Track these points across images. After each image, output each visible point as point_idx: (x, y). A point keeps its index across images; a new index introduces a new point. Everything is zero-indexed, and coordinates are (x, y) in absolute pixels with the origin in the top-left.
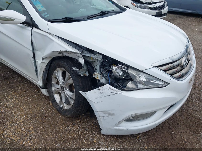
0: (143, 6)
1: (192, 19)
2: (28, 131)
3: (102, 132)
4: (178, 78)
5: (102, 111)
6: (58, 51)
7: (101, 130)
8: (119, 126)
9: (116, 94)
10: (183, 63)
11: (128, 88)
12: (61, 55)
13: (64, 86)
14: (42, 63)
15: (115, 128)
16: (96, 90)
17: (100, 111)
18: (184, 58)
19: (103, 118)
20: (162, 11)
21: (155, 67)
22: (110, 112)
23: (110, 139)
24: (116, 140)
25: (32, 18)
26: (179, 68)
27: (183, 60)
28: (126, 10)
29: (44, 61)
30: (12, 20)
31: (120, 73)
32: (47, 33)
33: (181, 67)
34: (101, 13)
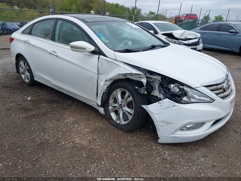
0: (178, 42)
1: (229, 56)
2: (94, 140)
3: (160, 141)
4: (223, 98)
5: (161, 121)
6: (122, 74)
7: (159, 138)
8: (175, 134)
9: (174, 106)
10: (225, 87)
11: (184, 101)
12: (124, 77)
13: (123, 104)
14: (104, 85)
15: (172, 135)
16: (156, 104)
17: (160, 120)
18: (225, 83)
19: (162, 127)
20: (197, 48)
21: (203, 86)
22: (169, 121)
23: (166, 147)
24: (171, 148)
25: (99, 48)
26: (221, 90)
27: (225, 85)
28: (169, 44)
29: (106, 83)
30: (85, 49)
31: (177, 89)
32: (114, 59)
33: (223, 90)
34: (152, 47)
